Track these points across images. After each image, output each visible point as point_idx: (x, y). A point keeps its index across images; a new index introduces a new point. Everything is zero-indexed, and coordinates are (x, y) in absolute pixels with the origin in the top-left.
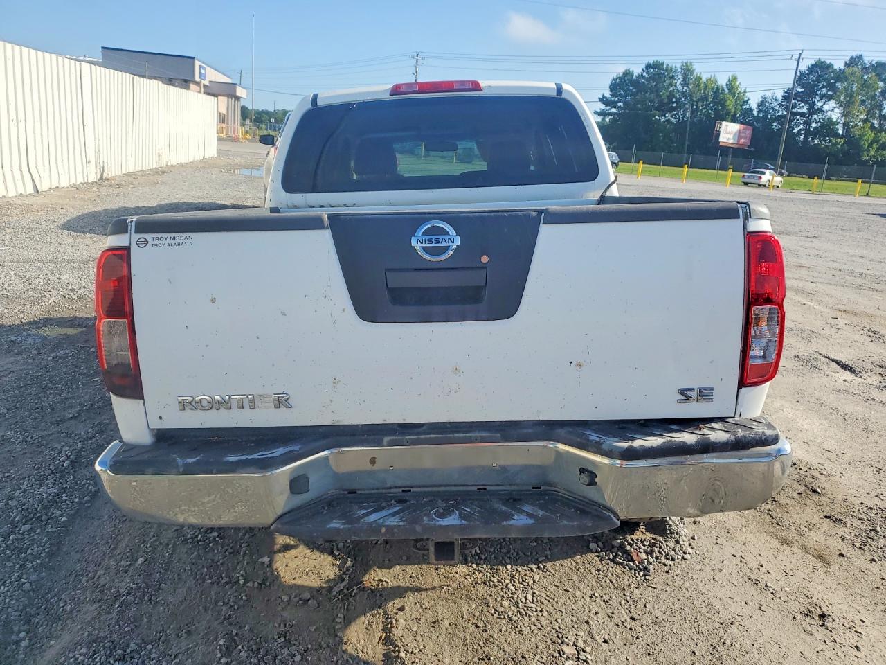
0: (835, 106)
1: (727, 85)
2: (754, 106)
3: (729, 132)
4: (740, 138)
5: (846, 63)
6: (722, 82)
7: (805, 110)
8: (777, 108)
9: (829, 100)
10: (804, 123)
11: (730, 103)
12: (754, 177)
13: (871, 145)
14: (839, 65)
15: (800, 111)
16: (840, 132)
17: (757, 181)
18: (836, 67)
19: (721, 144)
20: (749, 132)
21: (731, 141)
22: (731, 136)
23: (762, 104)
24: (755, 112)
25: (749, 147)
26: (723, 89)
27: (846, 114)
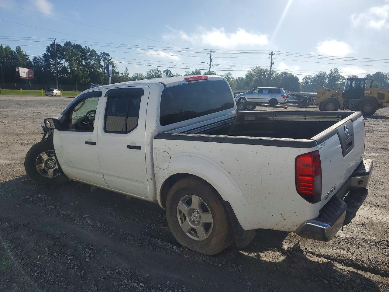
0: (65, 61)
1: (16, 50)
2: (32, 61)
3: (23, 72)
4: (29, 75)
5: (64, 44)
6: (14, 49)
7: (54, 63)
8: (42, 61)
9: (63, 59)
10: (54, 68)
11: (20, 58)
12: (50, 92)
13: (82, 76)
14: (62, 45)
15: (52, 63)
16: (69, 71)
17: (52, 94)
18: (62, 46)
19: (21, 78)
20: (32, 72)
21: (26, 76)
22: (25, 74)
23: (35, 59)
24: (33, 63)
25: (34, 78)
26: (15, 53)
27: (70, 65)
